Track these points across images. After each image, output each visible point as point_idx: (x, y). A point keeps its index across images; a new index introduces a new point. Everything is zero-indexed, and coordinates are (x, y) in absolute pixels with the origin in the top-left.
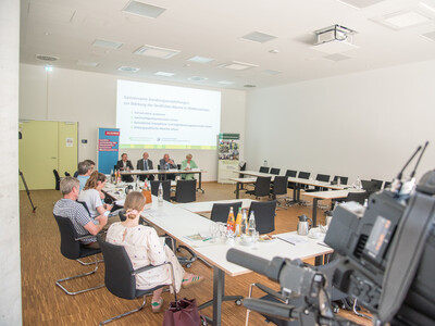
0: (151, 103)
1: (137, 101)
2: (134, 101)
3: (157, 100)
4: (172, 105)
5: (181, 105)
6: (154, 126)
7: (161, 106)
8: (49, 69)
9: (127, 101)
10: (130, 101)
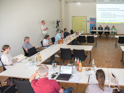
0: (106, 10)
1: (102, 10)
2: (101, 10)
3: (108, 9)
4: (113, 10)
5: (117, 10)
6: (108, 17)
7: (110, 10)
8: (79, 3)
9: (99, 10)
10: (100, 9)
